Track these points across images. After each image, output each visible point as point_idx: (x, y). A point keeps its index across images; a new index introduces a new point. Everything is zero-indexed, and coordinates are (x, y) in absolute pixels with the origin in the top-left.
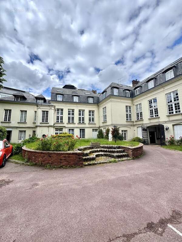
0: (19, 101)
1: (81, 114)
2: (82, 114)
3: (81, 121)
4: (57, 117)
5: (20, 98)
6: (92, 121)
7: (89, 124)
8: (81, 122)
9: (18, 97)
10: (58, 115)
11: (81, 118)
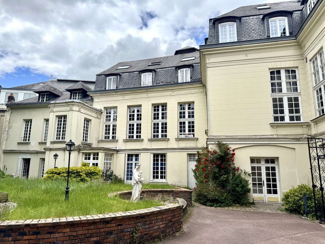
0: (45, 101)
1: (158, 114)
2: (163, 114)
3: (160, 134)
4: (106, 126)
5: (47, 95)
6: (189, 131)
7: (178, 140)
8: (160, 137)
9: (44, 95)
10: (108, 123)
11: (160, 126)
